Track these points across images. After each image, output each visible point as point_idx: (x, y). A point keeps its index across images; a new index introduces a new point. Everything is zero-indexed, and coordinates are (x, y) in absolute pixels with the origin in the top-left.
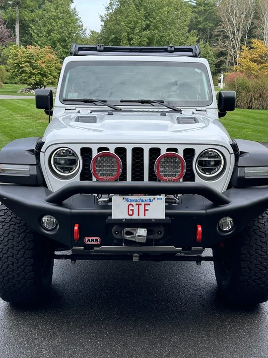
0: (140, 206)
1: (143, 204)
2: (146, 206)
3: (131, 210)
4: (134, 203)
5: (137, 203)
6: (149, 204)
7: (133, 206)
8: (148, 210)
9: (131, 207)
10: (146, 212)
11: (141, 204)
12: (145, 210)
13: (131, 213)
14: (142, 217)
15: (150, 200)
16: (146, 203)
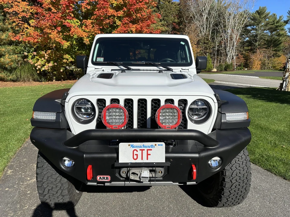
0: (143, 151)
1: (146, 149)
2: (149, 151)
3: (136, 155)
4: (138, 149)
5: (141, 149)
6: (151, 150)
7: (137, 151)
8: (150, 155)
9: (135, 152)
10: (149, 156)
11: (144, 150)
12: (148, 155)
13: (135, 157)
14: (145, 161)
15: (152, 146)
16: (149, 148)
